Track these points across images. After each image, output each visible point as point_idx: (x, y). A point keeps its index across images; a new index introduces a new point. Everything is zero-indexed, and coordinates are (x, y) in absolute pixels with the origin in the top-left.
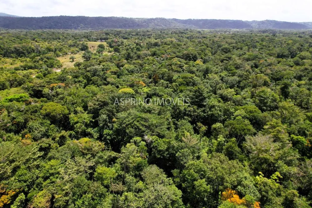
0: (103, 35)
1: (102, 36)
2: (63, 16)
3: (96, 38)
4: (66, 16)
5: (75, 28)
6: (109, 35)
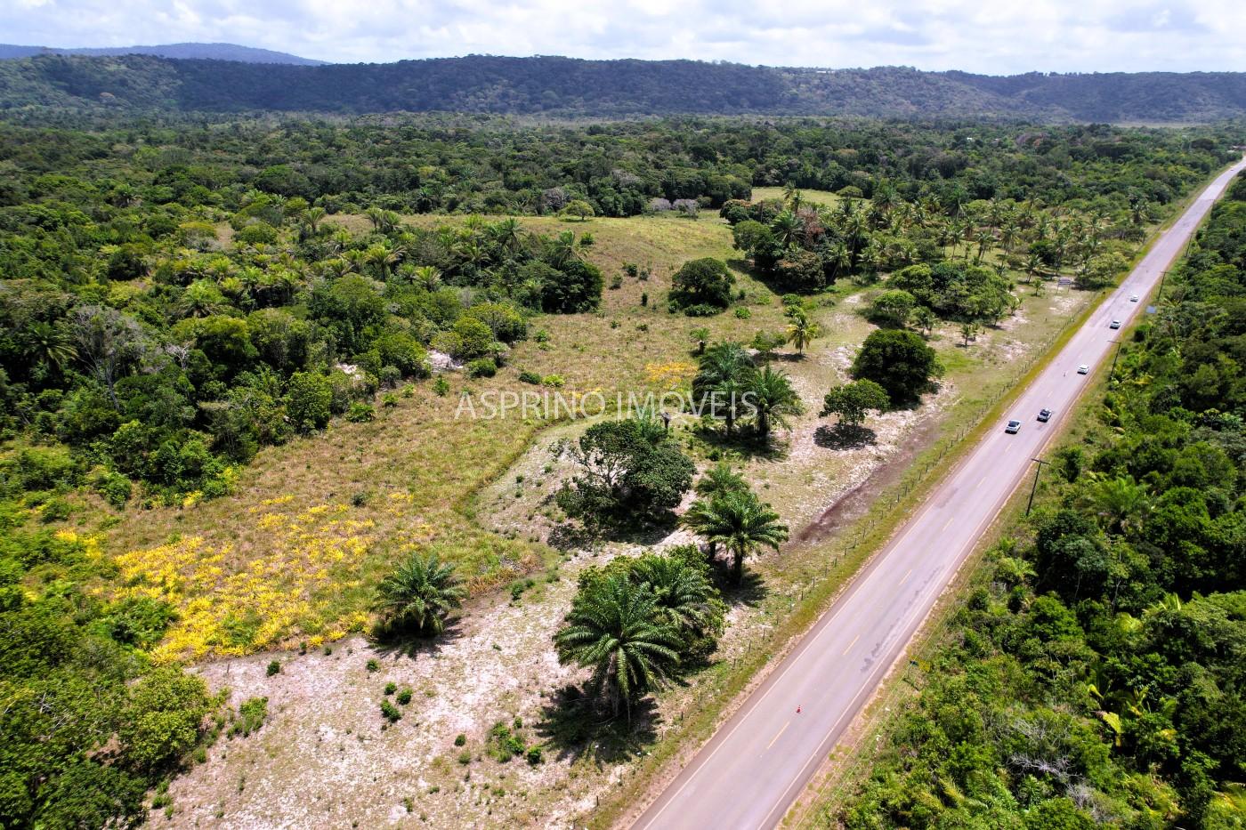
0: (679, 163)
1: (671, 167)
2: (480, 56)
3: (637, 179)
4: (489, 58)
5: (523, 110)
6: (715, 160)
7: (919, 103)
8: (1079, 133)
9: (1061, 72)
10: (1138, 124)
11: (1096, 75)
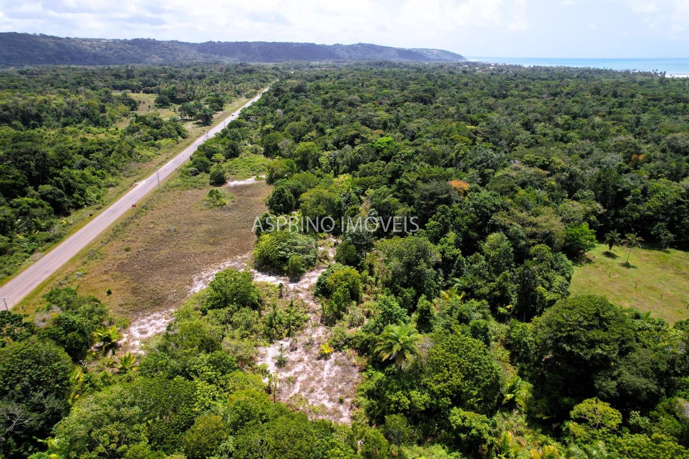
7: (163, 57)
8: (237, 66)
9: (223, 41)
10: (258, 63)
11: (237, 43)
